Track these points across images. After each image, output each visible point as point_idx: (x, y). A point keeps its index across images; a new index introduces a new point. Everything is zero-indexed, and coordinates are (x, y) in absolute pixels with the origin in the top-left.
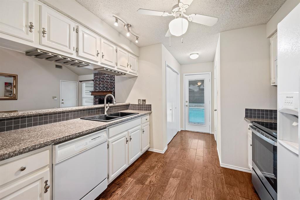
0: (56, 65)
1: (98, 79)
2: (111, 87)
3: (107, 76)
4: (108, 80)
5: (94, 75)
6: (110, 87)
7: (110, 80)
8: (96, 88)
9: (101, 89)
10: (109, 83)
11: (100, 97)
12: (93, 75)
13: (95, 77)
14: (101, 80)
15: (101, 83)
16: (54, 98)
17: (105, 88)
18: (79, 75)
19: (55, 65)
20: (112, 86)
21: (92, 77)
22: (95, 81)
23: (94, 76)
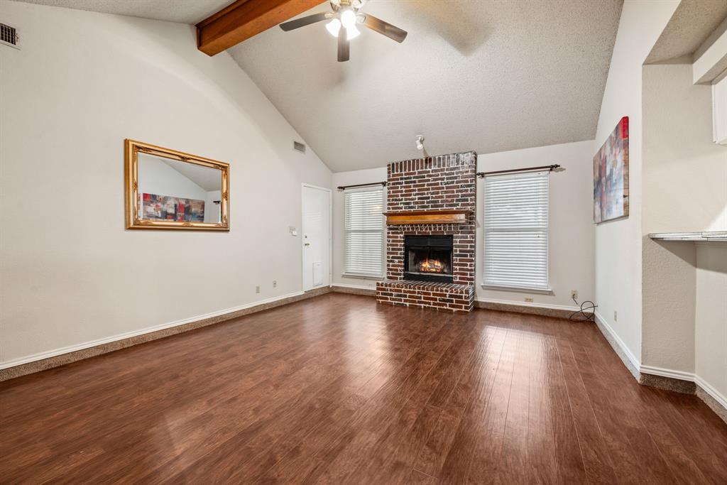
0: (295, 143)
1: (402, 179)
2: (450, 199)
3: (436, 171)
4: (440, 181)
5: (389, 169)
6: (447, 201)
7: (445, 181)
8: (398, 204)
9: (411, 208)
10: (443, 188)
11: (413, 229)
12: (386, 169)
13: (393, 176)
14: (415, 182)
15: (415, 190)
16: (291, 230)
17: (428, 202)
18: (336, 172)
19: (293, 143)
20: (454, 196)
21: (382, 174)
22: (393, 184)
23: (389, 173)
